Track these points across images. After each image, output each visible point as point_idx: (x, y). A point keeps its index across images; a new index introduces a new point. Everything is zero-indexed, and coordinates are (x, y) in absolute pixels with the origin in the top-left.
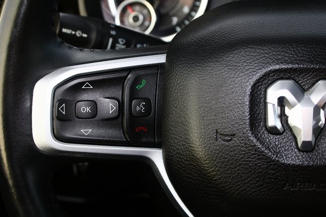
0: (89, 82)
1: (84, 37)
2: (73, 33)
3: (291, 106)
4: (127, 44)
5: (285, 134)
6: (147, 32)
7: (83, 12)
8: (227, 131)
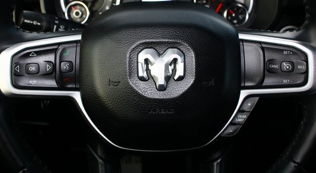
0: (34, 52)
1: (38, 25)
2: (32, 22)
3: (152, 64)
4: (66, 29)
5: (149, 80)
6: (83, 23)
7: (43, 11)
8: (115, 80)
